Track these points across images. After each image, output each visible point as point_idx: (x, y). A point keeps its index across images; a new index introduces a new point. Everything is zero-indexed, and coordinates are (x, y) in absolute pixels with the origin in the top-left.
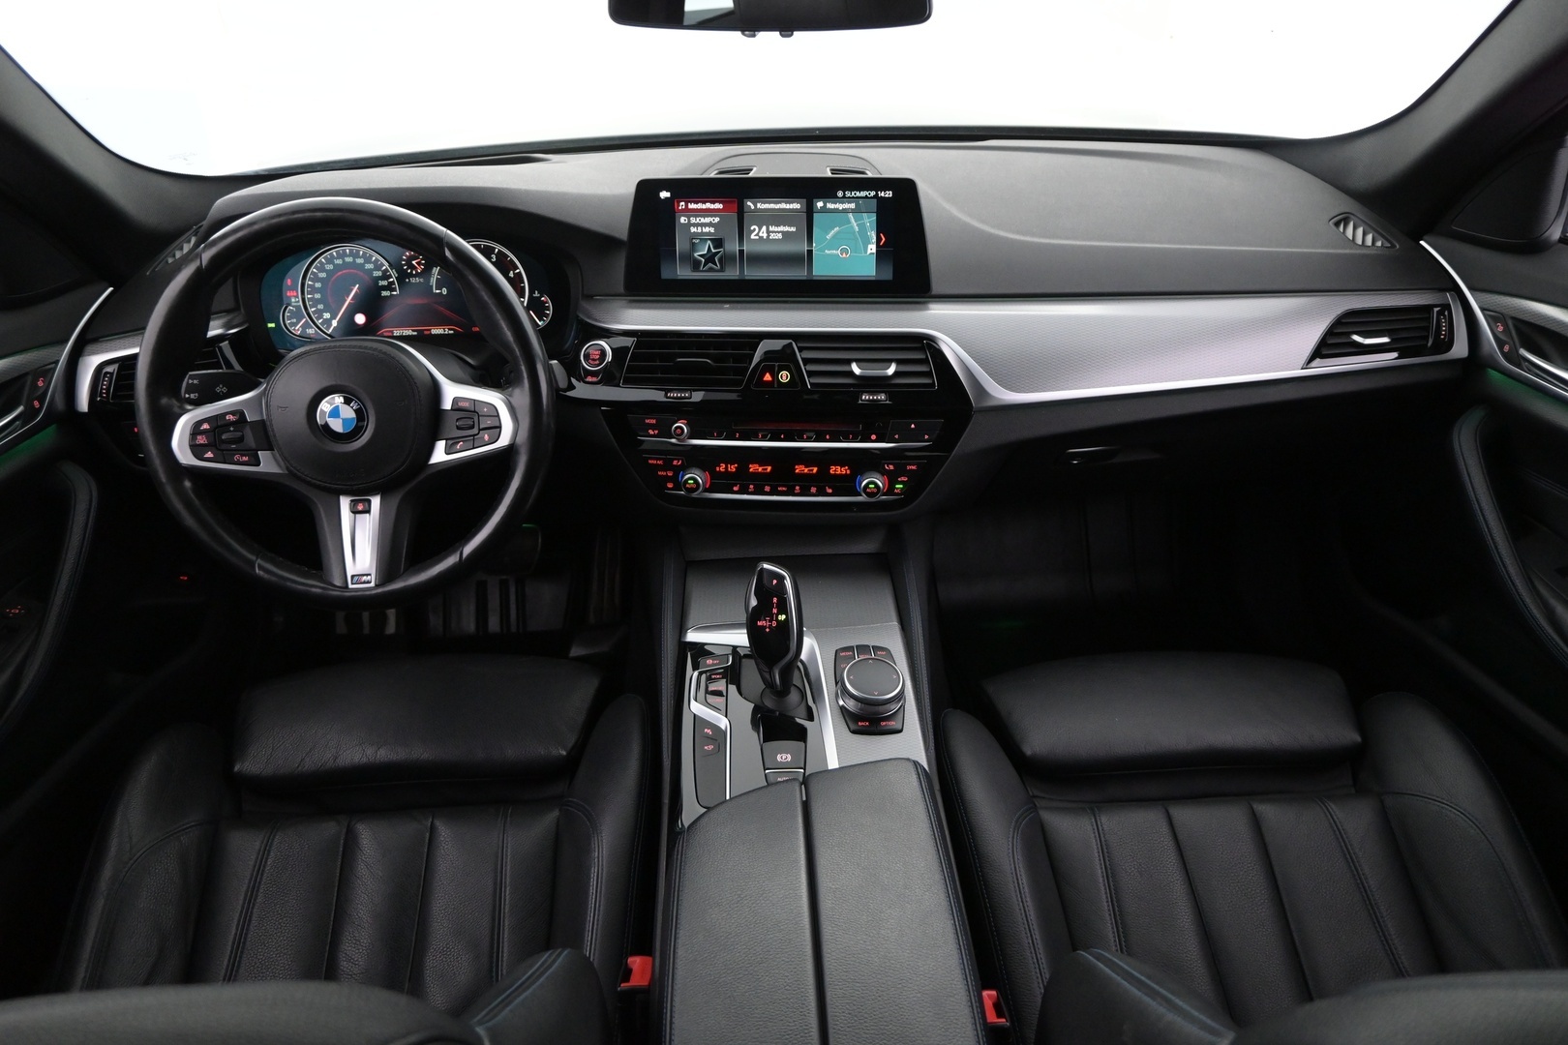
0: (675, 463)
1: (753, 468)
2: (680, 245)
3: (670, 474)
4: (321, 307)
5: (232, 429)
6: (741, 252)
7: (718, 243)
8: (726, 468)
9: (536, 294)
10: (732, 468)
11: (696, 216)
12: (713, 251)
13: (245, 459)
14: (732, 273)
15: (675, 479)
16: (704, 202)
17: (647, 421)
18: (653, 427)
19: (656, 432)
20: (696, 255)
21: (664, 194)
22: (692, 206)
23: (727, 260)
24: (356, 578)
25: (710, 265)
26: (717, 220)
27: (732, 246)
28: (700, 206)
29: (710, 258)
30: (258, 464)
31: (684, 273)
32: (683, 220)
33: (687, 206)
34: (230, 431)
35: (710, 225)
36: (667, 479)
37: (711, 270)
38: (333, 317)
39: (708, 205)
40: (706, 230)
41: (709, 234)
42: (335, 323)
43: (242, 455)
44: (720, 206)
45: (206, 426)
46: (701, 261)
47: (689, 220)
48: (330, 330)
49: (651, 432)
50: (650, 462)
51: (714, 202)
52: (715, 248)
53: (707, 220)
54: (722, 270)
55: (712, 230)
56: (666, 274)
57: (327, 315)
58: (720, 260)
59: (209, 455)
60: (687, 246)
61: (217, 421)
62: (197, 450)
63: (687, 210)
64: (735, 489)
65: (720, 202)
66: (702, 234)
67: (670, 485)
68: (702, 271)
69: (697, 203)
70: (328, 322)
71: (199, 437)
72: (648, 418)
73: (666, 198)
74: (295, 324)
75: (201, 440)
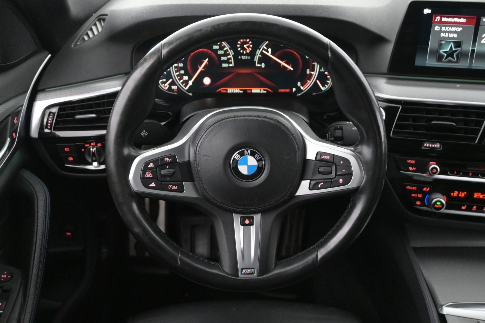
0: (425, 189)
1: (477, 195)
2: (432, 44)
3: (420, 196)
4: (182, 72)
5: (167, 167)
6: (473, 51)
7: (458, 44)
8: (458, 194)
9: (322, 70)
10: (462, 194)
11: (446, 26)
12: (454, 49)
13: (175, 187)
14: (464, 64)
15: (422, 200)
16: (453, 17)
17: (409, 161)
18: (412, 165)
19: (414, 169)
20: (441, 51)
21: (427, 11)
22: (444, 19)
23: (462, 56)
24: (244, 271)
25: (450, 58)
26: (460, 29)
27: (467, 47)
28: (450, 20)
29: (450, 54)
30: (182, 191)
31: (430, 62)
32: (437, 28)
33: (441, 19)
34: (166, 168)
35: (455, 32)
36: (417, 199)
37: (450, 61)
38: (190, 79)
39: (456, 20)
40: (451, 35)
41: (453, 38)
42: (190, 83)
43: (173, 185)
44: (464, 20)
45: (151, 165)
46: (443, 56)
47: (441, 29)
48: (187, 87)
49: (411, 168)
50: (408, 187)
51: (460, 18)
52: (455, 47)
53: (454, 29)
54: (457, 62)
55: (455, 36)
56: (418, 62)
57: (186, 78)
58: (457, 56)
59: (153, 185)
60: (436, 46)
61: (159, 162)
62: (145, 182)
63: (441, 21)
64: (463, 208)
65: (464, 18)
66: (448, 38)
67: (418, 203)
68: (444, 62)
69: (448, 17)
70: (186, 82)
71: (147, 173)
72: (409, 160)
73: (428, 14)
74: (165, 83)
75: (148, 174)
